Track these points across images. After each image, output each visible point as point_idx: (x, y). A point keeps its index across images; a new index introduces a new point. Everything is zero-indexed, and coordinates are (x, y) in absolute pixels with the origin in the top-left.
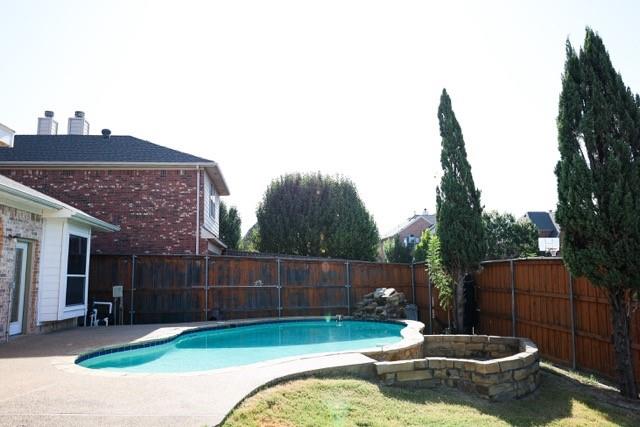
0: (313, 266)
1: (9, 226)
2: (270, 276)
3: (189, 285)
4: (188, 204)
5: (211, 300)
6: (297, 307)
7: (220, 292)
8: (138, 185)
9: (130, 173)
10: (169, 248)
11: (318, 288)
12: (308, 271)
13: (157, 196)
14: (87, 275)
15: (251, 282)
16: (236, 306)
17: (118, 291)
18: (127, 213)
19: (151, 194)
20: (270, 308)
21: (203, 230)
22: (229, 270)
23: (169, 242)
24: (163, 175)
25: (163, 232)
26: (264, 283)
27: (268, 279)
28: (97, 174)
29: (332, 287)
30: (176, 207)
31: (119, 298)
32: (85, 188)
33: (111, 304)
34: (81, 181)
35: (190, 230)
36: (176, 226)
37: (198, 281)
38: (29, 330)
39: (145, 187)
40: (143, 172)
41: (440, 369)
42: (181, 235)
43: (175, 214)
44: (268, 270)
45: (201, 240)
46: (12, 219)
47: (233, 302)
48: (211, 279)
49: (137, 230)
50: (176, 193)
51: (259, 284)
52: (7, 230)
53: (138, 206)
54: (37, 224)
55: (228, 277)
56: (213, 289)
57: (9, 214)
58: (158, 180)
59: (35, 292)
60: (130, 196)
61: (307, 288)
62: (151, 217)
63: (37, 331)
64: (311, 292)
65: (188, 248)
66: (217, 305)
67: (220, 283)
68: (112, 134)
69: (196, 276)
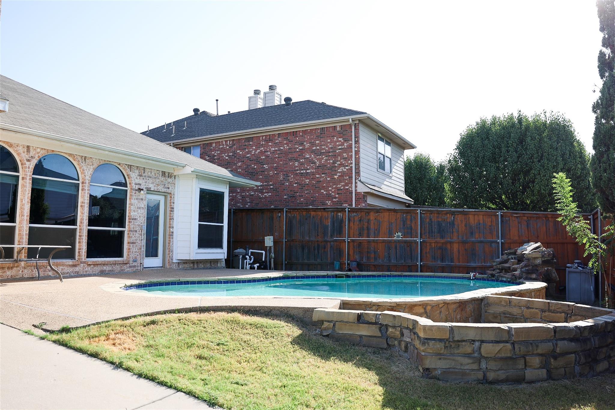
0: (459, 218)
1: (137, 181)
2: (411, 229)
3: (332, 236)
4: (345, 159)
5: (351, 253)
6: (439, 263)
7: (360, 243)
8: (302, 144)
9: (294, 134)
10: (329, 203)
11: (464, 243)
12: (452, 224)
13: (318, 153)
14: (225, 224)
15: (391, 235)
16: (375, 259)
17: (269, 241)
18: (294, 172)
19: (313, 152)
20: (409, 263)
21: (359, 184)
22: (368, 222)
23: (329, 197)
24: (323, 132)
25: (323, 188)
26: (404, 236)
27: (409, 231)
28: (270, 139)
29: (481, 242)
30: (334, 163)
31: (270, 247)
32: (261, 151)
33: (264, 252)
34: (258, 146)
35: (347, 184)
36: (335, 182)
37: (340, 232)
38: (167, 265)
39: (307, 145)
40: (305, 132)
41: (394, 327)
42: (339, 189)
43: (333, 169)
44: (409, 223)
45: (357, 194)
46: (140, 176)
47: (372, 255)
48: (352, 232)
49: (302, 186)
50: (334, 149)
51: (398, 236)
52: (136, 184)
53: (302, 164)
54: (169, 180)
55: (368, 229)
56: (353, 241)
57: (137, 171)
58: (318, 137)
59: (171, 234)
60: (295, 155)
61: (451, 243)
62: (313, 174)
63: (174, 267)
64: (456, 247)
65: (346, 202)
66: (357, 257)
67: (360, 235)
68: (293, 101)
69: (338, 228)
